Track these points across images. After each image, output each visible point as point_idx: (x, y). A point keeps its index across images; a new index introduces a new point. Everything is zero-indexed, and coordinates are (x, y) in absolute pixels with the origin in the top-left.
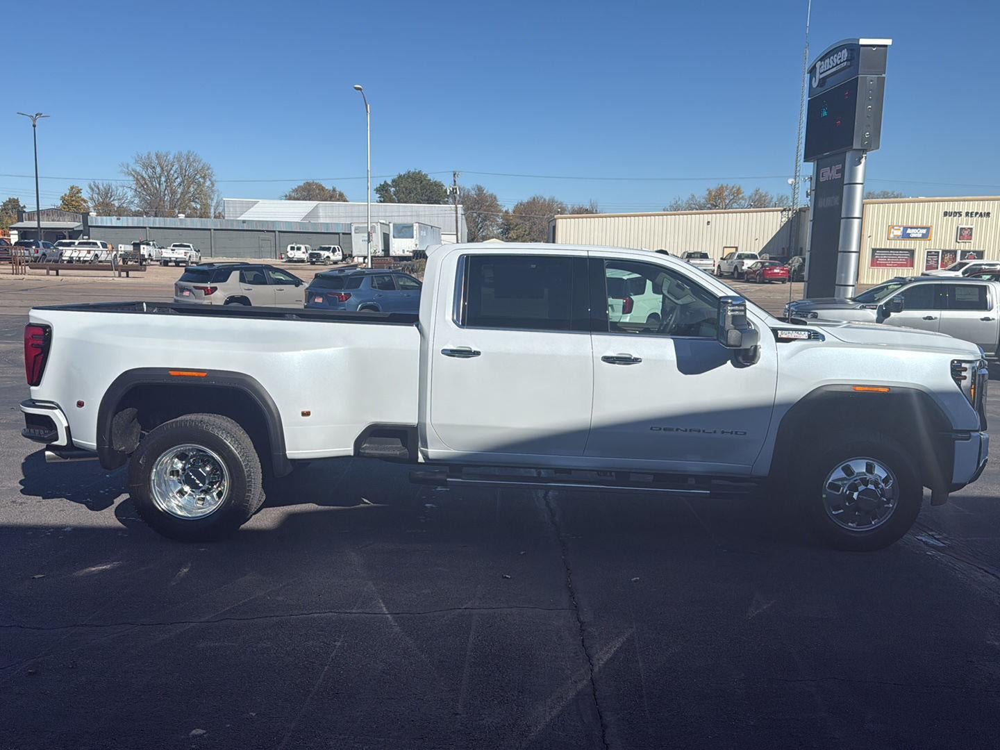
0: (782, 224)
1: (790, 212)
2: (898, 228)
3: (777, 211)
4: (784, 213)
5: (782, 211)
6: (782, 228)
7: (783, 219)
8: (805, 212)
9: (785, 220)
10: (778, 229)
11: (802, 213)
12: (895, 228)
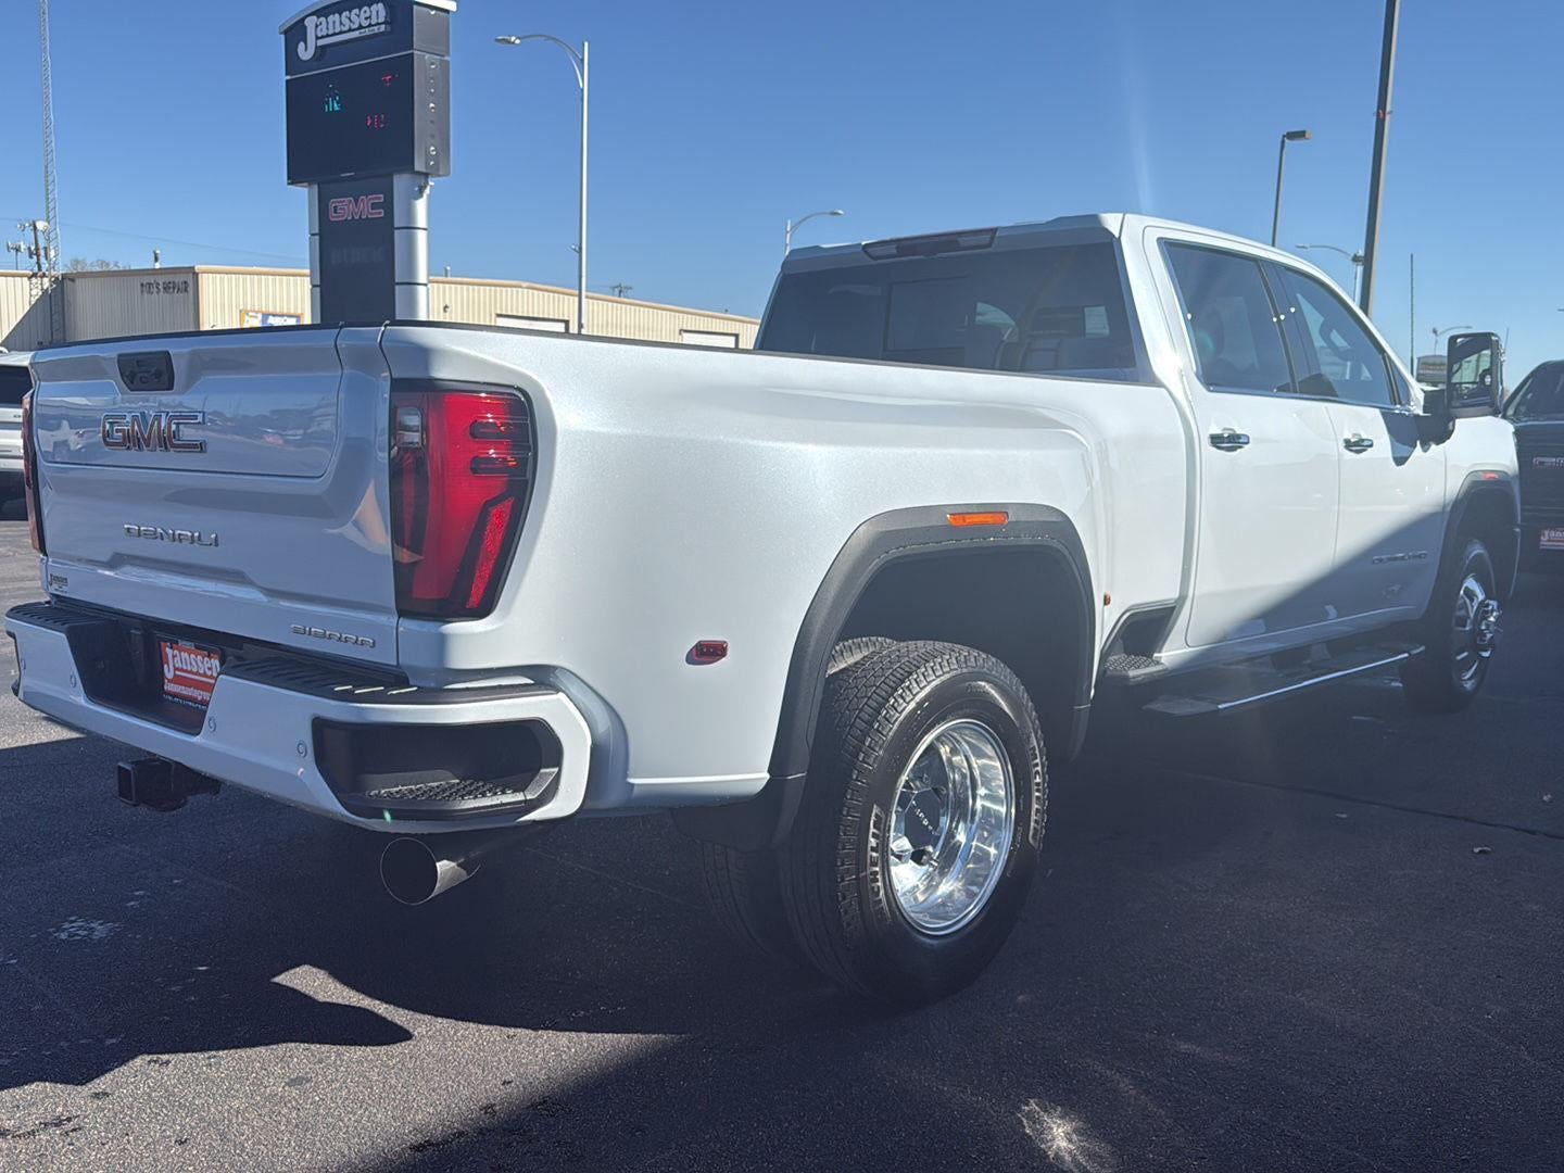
0: (33, 301)
1: (46, 280)
2: (254, 314)
3: (22, 276)
4: (34, 280)
5: (30, 278)
6: (33, 308)
7: (34, 292)
8: (73, 280)
9: (37, 293)
10: (27, 308)
11: (68, 283)
12: (250, 314)
